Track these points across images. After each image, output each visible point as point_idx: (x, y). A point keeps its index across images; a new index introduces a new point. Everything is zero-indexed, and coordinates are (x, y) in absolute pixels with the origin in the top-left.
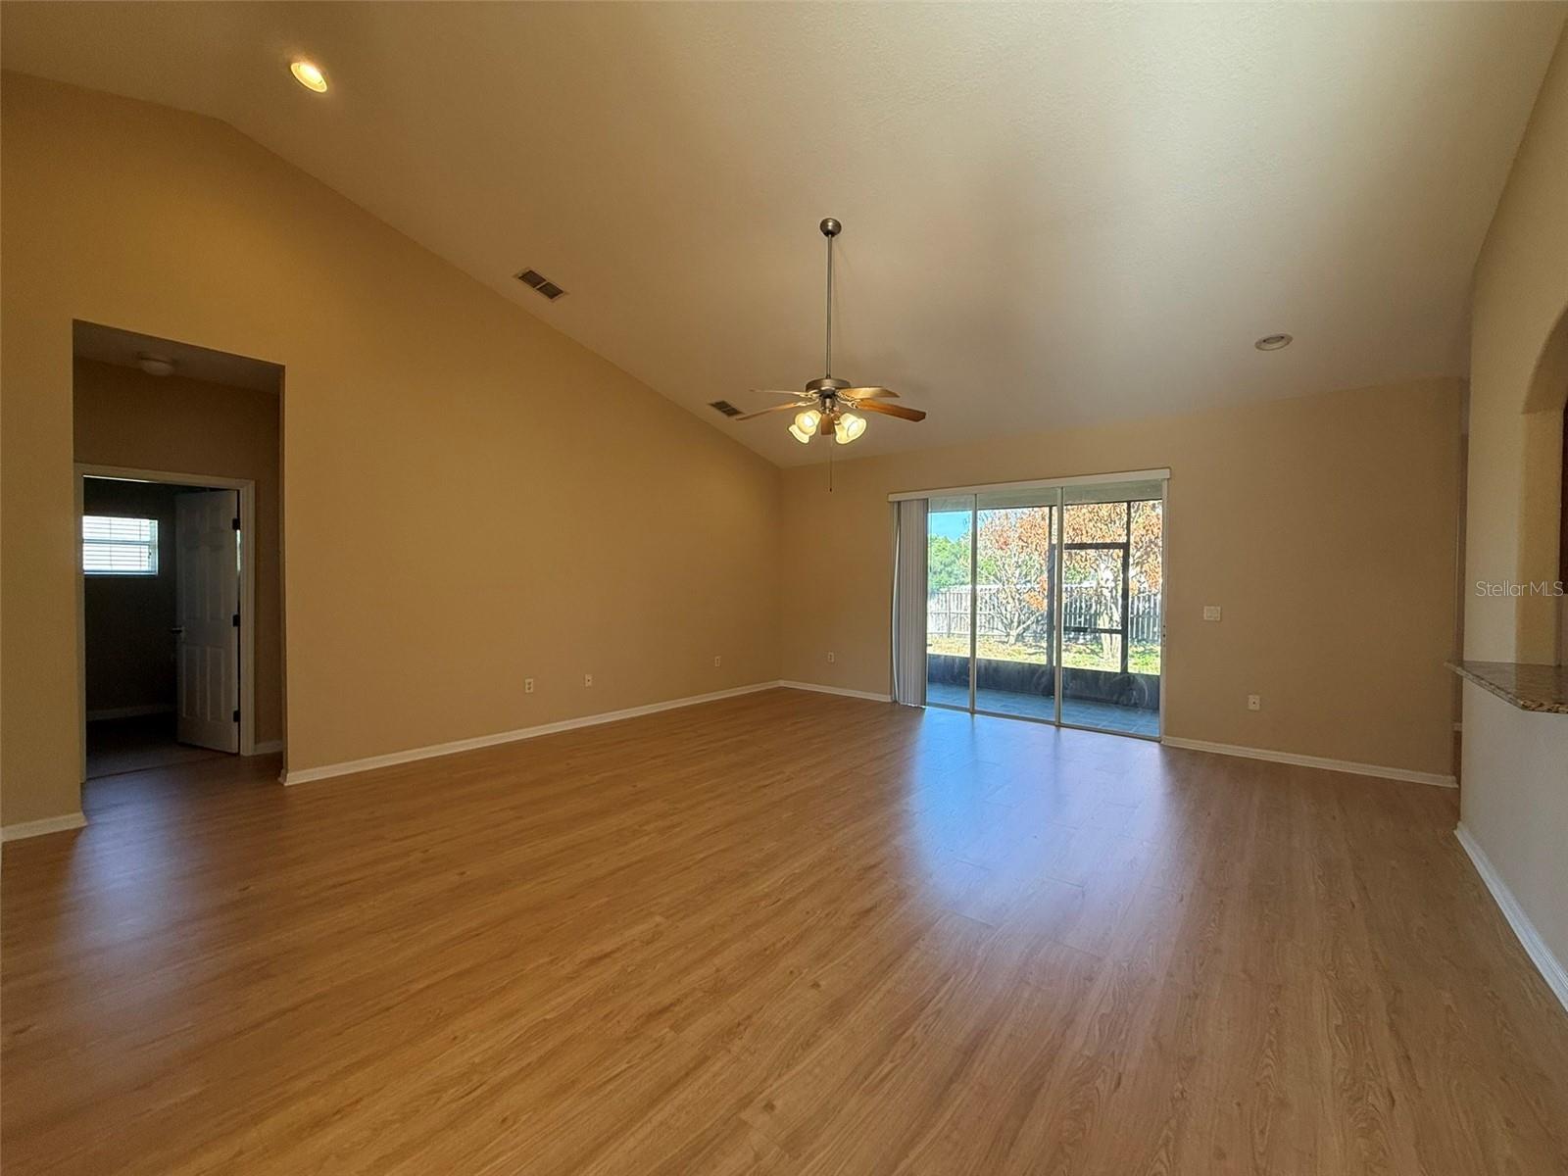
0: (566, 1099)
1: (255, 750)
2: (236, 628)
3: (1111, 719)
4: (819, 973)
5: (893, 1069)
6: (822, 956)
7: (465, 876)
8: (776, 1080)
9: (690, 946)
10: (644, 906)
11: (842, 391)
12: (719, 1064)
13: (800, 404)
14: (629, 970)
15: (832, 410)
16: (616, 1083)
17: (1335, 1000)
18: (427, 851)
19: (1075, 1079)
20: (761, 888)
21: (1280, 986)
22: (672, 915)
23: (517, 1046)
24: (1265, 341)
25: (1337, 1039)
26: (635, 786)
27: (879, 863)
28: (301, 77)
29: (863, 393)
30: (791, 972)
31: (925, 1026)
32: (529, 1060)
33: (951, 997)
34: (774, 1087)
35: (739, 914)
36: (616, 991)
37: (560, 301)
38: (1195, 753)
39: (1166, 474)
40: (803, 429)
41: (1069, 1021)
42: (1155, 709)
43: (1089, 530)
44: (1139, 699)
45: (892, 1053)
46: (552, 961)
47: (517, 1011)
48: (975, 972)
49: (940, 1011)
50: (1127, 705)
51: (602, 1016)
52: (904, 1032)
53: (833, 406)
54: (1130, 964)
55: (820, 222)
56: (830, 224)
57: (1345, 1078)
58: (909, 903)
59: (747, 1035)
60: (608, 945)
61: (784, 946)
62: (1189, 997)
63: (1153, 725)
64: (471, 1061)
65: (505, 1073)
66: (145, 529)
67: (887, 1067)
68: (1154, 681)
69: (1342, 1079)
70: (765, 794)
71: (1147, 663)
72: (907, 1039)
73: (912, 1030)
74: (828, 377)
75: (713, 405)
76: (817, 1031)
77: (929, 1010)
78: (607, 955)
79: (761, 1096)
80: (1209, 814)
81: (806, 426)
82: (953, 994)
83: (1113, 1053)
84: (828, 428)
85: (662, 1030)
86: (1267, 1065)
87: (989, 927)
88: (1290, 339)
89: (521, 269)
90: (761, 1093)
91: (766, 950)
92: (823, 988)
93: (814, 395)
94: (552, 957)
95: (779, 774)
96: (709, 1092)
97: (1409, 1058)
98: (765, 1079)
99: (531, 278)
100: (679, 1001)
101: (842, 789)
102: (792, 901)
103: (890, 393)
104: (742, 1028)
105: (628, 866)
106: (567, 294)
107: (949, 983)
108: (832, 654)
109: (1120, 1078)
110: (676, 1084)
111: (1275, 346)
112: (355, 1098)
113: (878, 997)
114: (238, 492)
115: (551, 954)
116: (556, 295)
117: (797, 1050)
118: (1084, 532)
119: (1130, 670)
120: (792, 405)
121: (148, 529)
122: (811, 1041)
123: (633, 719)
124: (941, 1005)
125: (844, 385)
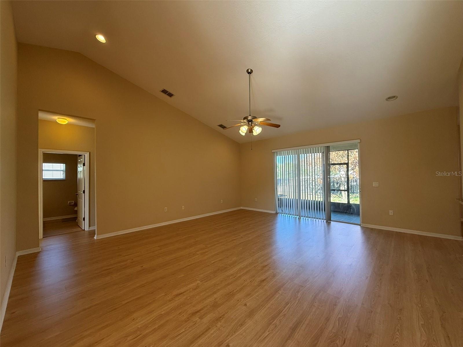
0: (165, 340)
1: (89, 229)
2: (84, 194)
3: (344, 218)
4: (247, 301)
5: (268, 334)
6: (248, 295)
7: (143, 267)
8: (231, 337)
9: (207, 291)
10: (194, 278)
11: (254, 119)
12: (213, 331)
13: (242, 124)
14: (188, 298)
15: (251, 125)
16: (180, 336)
17: (421, 315)
18: (132, 259)
19: (329, 340)
20: (231, 272)
21: (401, 310)
22: (202, 281)
23: (152, 322)
24: (389, 98)
25: (422, 329)
26: (195, 240)
27: (268, 265)
28: (99, 39)
29: (261, 120)
30: (238, 300)
31: (280, 320)
32: (155, 327)
33: (289, 310)
34: (230, 339)
35: (223, 281)
36: (184, 305)
37: (173, 97)
38: (372, 229)
39: (359, 141)
40: (242, 131)
41: (328, 320)
42: (358, 214)
43: (336, 159)
44: (353, 212)
45: (269, 328)
46: (165, 295)
47: (153, 311)
48: (297, 302)
49: (285, 315)
50: (349, 214)
51: (178, 313)
52: (273, 322)
53: (252, 124)
54: (349, 300)
55: (247, 69)
56: (249, 70)
57: (425, 343)
58: (277, 278)
59: (223, 321)
60: (182, 290)
61: (236, 292)
62: (369, 312)
63: (358, 220)
64: (137, 327)
65: (147, 331)
66: (62, 167)
67: (267, 333)
68: (357, 206)
69: (424, 343)
70: (234, 242)
71: (355, 200)
72: (274, 324)
73: (275, 321)
74: (250, 115)
75: (218, 126)
76: (245, 320)
77: (281, 314)
78: (181, 293)
79: (226, 342)
80: (377, 249)
81: (244, 130)
82: (290, 309)
83: (343, 331)
84: (251, 131)
85: (196, 319)
86: (397, 338)
87: (303, 286)
88: (397, 97)
89: (162, 89)
90: (225, 341)
91: (231, 292)
92: (248, 306)
93: (246, 121)
94: (165, 294)
95: (239, 236)
96: (209, 340)
97: (449, 337)
98: (228, 336)
99: (164, 91)
100: (202, 309)
101: (258, 241)
102: (240, 277)
103: (268, 119)
104: (221, 318)
105: (191, 265)
106: (175, 95)
107: (289, 305)
108: (256, 199)
109: (345, 340)
110: (200, 336)
111: (392, 99)
112: (102, 338)
113: (265, 309)
114: (85, 155)
115: (165, 293)
116: (172, 96)
117: (238, 327)
118: (335, 160)
119: (350, 203)
120: (240, 124)
121: (63, 166)
122: (243, 323)
123: (197, 219)
124: (286, 312)
125: (255, 118)
